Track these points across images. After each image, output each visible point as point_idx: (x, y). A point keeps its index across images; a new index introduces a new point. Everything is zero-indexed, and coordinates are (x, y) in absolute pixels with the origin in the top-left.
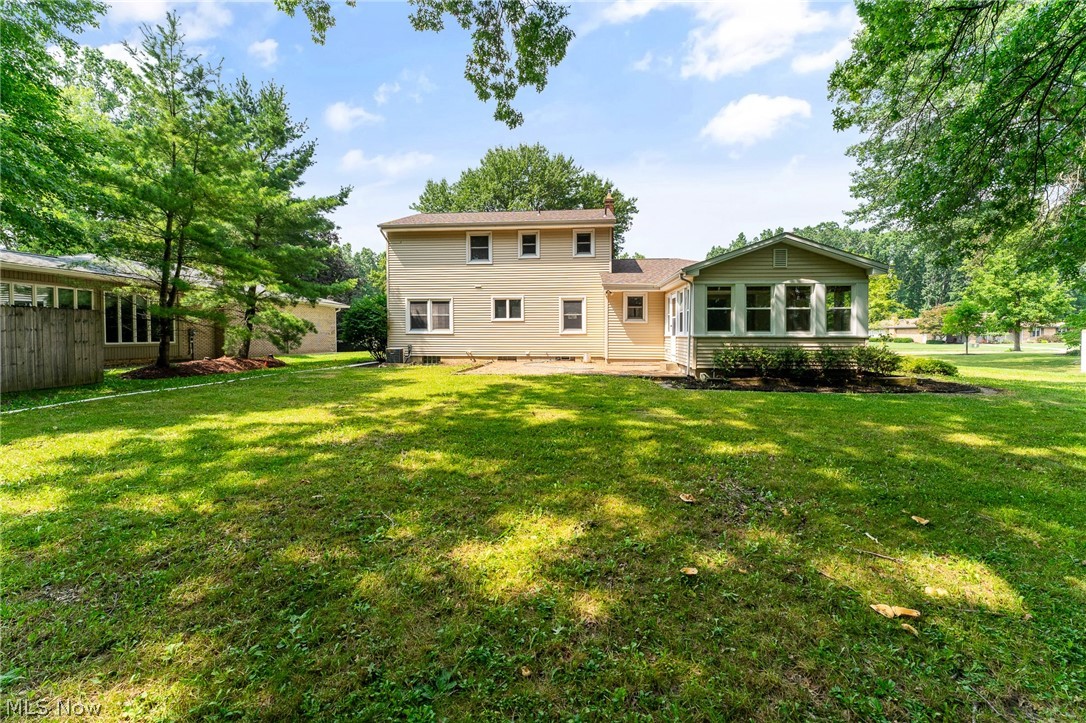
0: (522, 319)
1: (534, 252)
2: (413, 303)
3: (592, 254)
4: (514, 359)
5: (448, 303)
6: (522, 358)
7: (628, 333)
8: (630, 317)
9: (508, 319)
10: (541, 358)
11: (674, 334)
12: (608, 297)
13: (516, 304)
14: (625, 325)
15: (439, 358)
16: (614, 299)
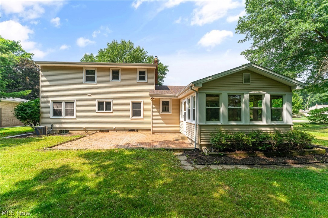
0: (111, 111)
1: (118, 79)
2: (54, 102)
3: (146, 81)
4: (108, 131)
5: (73, 103)
6: (111, 130)
7: (163, 119)
8: (163, 111)
9: (104, 111)
10: (121, 130)
11: (185, 120)
12: (153, 101)
13: (108, 104)
14: (161, 115)
15: (68, 130)
16: (155, 102)
